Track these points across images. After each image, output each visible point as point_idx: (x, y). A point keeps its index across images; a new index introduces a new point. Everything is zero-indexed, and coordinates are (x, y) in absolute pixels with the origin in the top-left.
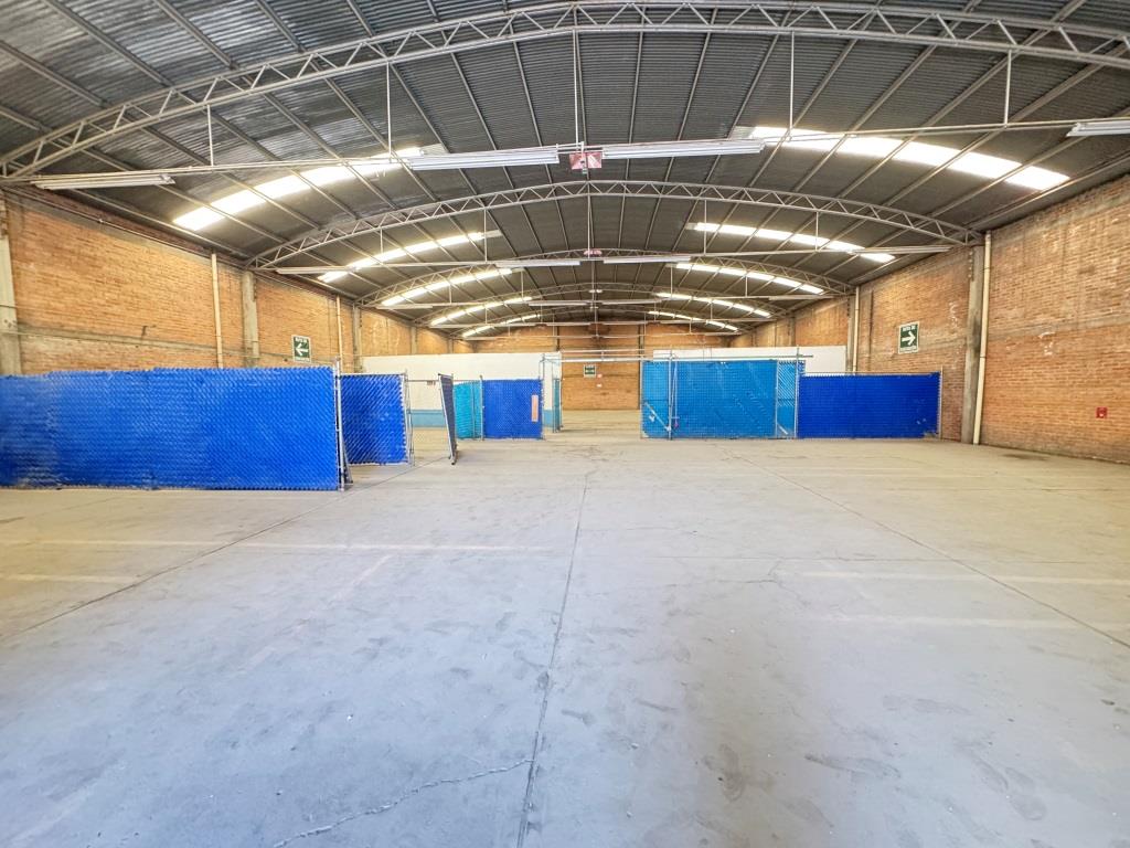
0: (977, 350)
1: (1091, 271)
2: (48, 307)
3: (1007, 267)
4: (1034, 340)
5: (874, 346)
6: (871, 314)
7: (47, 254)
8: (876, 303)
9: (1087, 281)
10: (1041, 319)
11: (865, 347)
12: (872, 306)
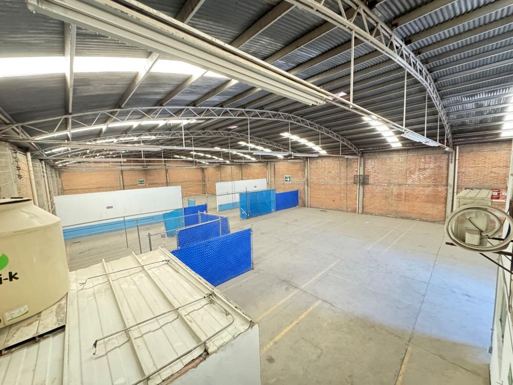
0: (308, 185)
1: (330, 172)
3: (313, 167)
4: (320, 184)
5: (276, 180)
6: (274, 170)
8: (276, 168)
9: (329, 174)
10: (321, 180)
11: (273, 179)
12: (274, 168)
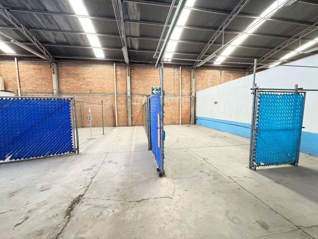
2: (67, 88)
7: (67, 75)
